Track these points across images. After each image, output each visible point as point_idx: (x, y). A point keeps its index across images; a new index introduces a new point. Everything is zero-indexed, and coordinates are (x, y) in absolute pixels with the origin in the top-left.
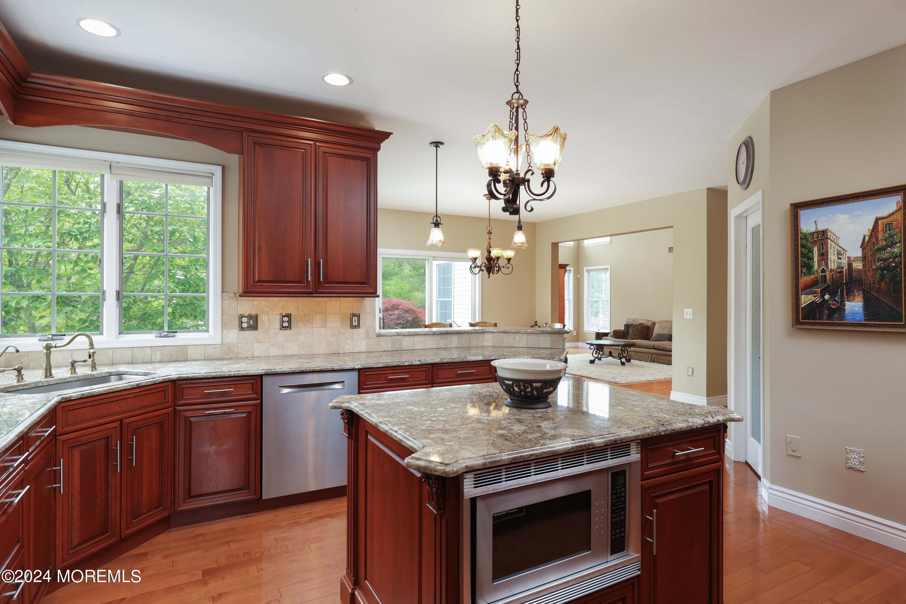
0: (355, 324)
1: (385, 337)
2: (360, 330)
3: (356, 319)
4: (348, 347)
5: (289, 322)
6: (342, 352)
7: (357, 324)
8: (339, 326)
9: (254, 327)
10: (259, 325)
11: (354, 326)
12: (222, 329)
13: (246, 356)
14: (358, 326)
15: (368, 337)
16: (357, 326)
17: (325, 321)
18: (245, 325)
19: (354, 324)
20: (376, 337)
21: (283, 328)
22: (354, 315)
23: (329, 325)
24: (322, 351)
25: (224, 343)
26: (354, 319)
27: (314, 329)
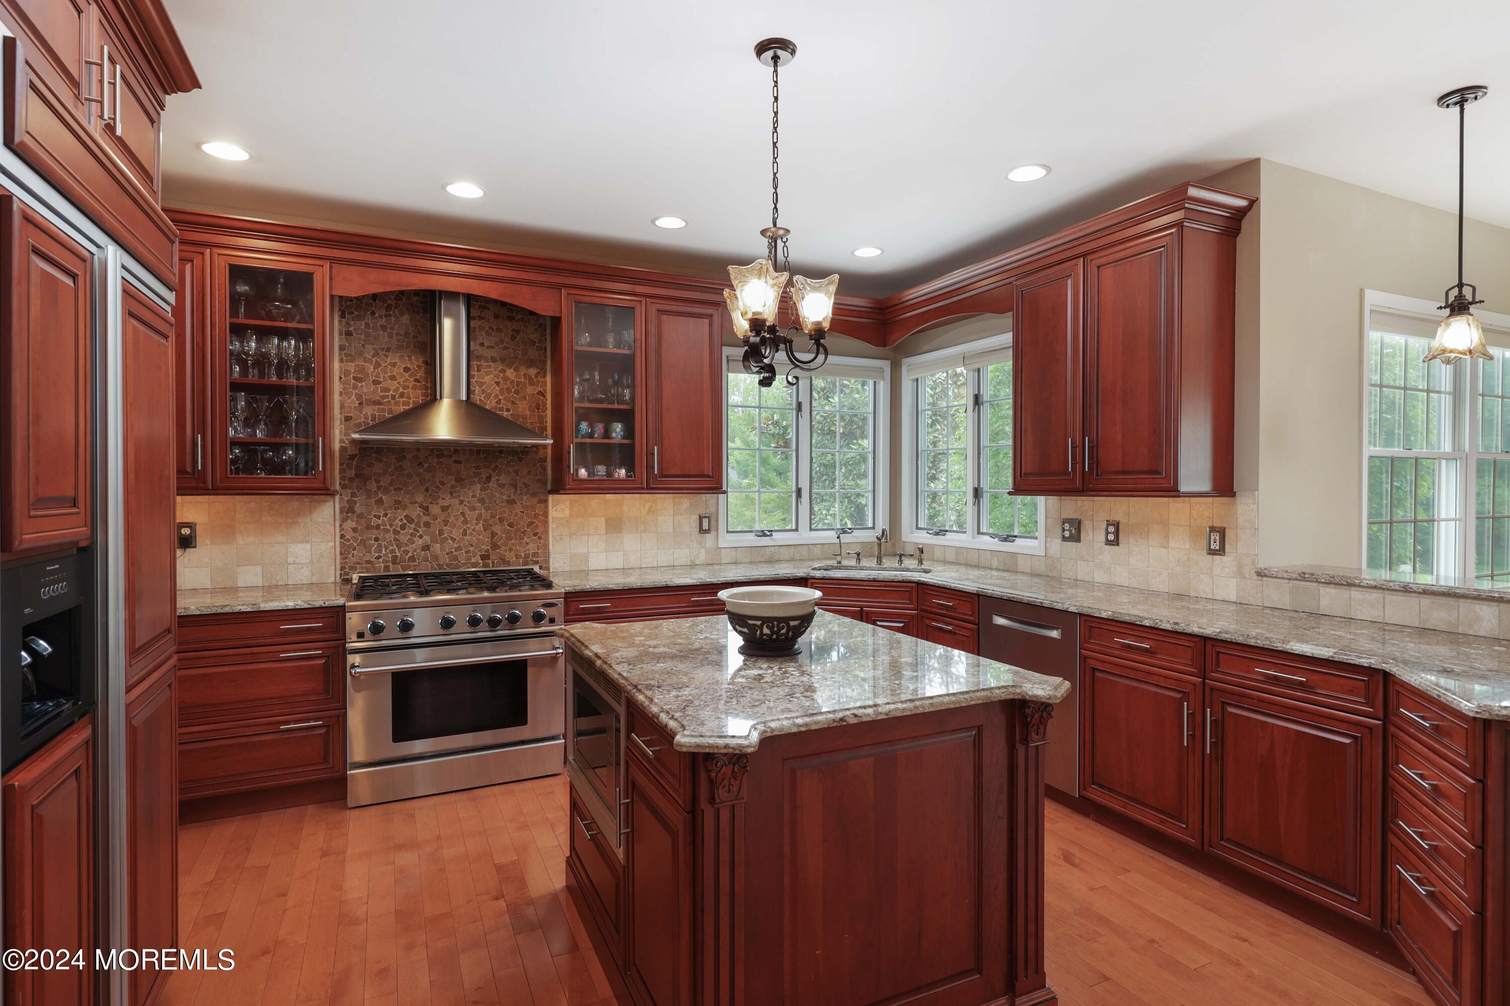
0: (1215, 546)
1: (1277, 580)
2: (1224, 558)
3: (1218, 538)
4: (1204, 588)
5: (1117, 533)
6: (1193, 594)
7: (1218, 548)
8: (1188, 547)
9: (1076, 538)
10: (1082, 535)
11: (1213, 550)
12: (1046, 537)
13: (1069, 577)
14: (1221, 551)
15: (1240, 573)
16: (1219, 550)
17: (1167, 537)
18: (1067, 534)
19: (1212, 547)
20: (1255, 577)
21: (1108, 543)
22: (1213, 529)
23: (1172, 544)
24: (1163, 588)
25: (1048, 555)
26: (1212, 538)
27: (1150, 548)
